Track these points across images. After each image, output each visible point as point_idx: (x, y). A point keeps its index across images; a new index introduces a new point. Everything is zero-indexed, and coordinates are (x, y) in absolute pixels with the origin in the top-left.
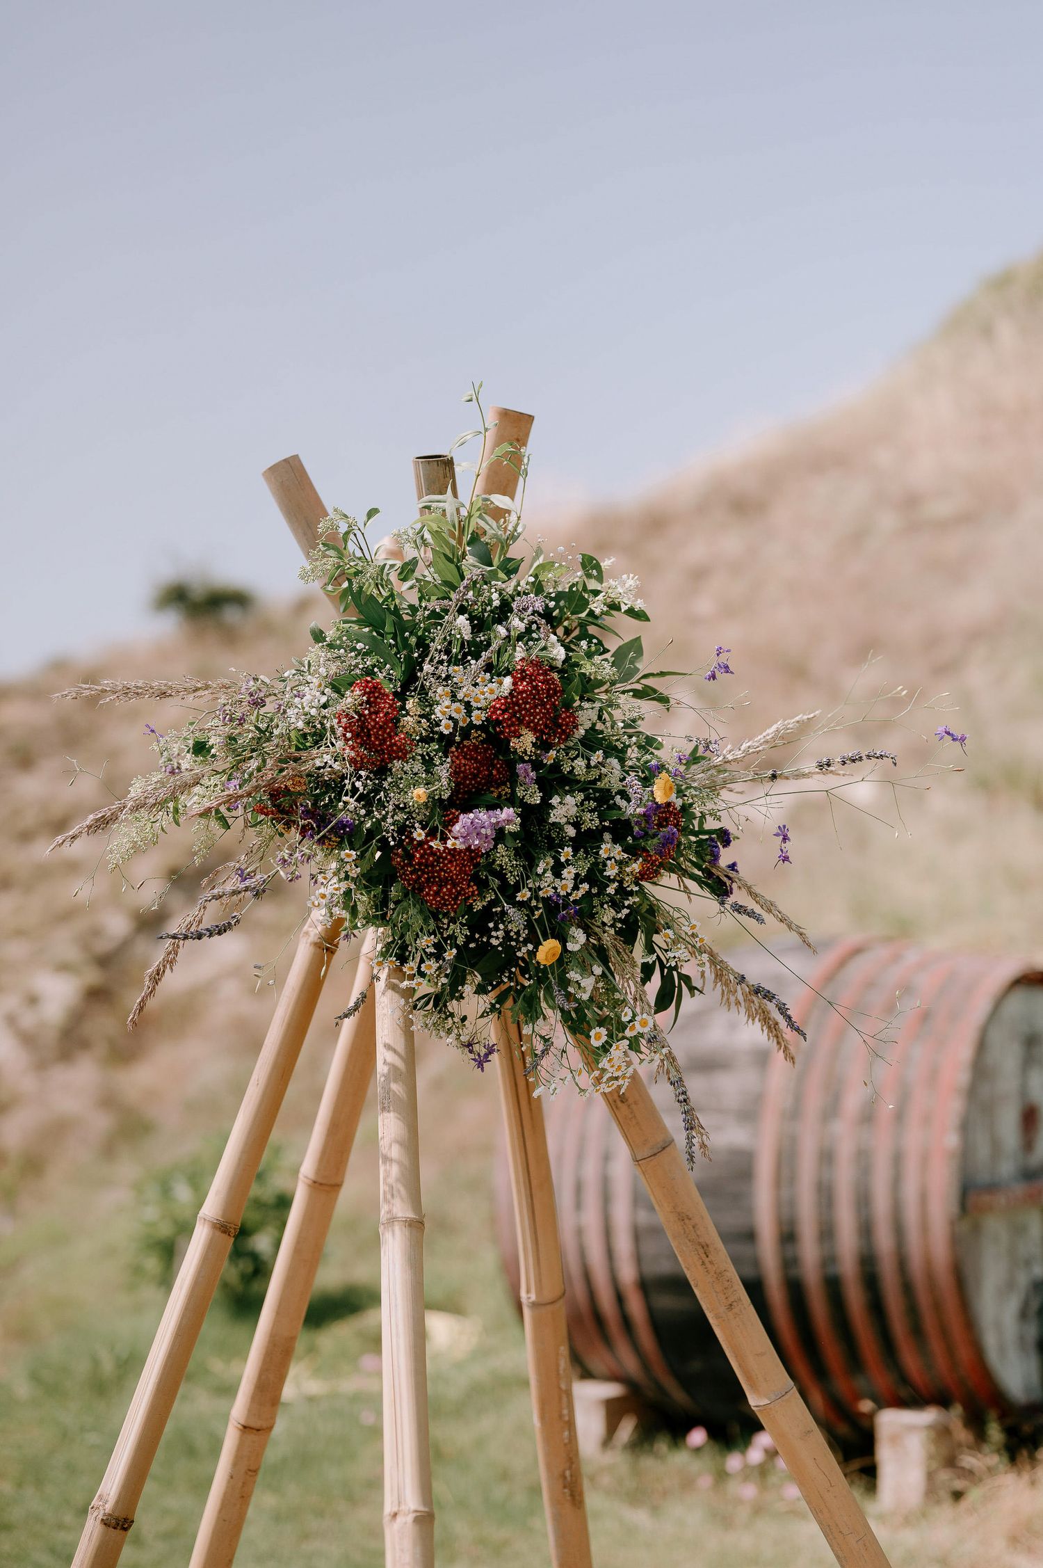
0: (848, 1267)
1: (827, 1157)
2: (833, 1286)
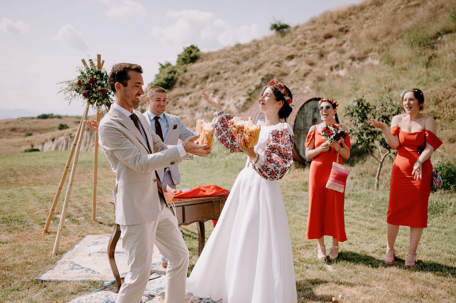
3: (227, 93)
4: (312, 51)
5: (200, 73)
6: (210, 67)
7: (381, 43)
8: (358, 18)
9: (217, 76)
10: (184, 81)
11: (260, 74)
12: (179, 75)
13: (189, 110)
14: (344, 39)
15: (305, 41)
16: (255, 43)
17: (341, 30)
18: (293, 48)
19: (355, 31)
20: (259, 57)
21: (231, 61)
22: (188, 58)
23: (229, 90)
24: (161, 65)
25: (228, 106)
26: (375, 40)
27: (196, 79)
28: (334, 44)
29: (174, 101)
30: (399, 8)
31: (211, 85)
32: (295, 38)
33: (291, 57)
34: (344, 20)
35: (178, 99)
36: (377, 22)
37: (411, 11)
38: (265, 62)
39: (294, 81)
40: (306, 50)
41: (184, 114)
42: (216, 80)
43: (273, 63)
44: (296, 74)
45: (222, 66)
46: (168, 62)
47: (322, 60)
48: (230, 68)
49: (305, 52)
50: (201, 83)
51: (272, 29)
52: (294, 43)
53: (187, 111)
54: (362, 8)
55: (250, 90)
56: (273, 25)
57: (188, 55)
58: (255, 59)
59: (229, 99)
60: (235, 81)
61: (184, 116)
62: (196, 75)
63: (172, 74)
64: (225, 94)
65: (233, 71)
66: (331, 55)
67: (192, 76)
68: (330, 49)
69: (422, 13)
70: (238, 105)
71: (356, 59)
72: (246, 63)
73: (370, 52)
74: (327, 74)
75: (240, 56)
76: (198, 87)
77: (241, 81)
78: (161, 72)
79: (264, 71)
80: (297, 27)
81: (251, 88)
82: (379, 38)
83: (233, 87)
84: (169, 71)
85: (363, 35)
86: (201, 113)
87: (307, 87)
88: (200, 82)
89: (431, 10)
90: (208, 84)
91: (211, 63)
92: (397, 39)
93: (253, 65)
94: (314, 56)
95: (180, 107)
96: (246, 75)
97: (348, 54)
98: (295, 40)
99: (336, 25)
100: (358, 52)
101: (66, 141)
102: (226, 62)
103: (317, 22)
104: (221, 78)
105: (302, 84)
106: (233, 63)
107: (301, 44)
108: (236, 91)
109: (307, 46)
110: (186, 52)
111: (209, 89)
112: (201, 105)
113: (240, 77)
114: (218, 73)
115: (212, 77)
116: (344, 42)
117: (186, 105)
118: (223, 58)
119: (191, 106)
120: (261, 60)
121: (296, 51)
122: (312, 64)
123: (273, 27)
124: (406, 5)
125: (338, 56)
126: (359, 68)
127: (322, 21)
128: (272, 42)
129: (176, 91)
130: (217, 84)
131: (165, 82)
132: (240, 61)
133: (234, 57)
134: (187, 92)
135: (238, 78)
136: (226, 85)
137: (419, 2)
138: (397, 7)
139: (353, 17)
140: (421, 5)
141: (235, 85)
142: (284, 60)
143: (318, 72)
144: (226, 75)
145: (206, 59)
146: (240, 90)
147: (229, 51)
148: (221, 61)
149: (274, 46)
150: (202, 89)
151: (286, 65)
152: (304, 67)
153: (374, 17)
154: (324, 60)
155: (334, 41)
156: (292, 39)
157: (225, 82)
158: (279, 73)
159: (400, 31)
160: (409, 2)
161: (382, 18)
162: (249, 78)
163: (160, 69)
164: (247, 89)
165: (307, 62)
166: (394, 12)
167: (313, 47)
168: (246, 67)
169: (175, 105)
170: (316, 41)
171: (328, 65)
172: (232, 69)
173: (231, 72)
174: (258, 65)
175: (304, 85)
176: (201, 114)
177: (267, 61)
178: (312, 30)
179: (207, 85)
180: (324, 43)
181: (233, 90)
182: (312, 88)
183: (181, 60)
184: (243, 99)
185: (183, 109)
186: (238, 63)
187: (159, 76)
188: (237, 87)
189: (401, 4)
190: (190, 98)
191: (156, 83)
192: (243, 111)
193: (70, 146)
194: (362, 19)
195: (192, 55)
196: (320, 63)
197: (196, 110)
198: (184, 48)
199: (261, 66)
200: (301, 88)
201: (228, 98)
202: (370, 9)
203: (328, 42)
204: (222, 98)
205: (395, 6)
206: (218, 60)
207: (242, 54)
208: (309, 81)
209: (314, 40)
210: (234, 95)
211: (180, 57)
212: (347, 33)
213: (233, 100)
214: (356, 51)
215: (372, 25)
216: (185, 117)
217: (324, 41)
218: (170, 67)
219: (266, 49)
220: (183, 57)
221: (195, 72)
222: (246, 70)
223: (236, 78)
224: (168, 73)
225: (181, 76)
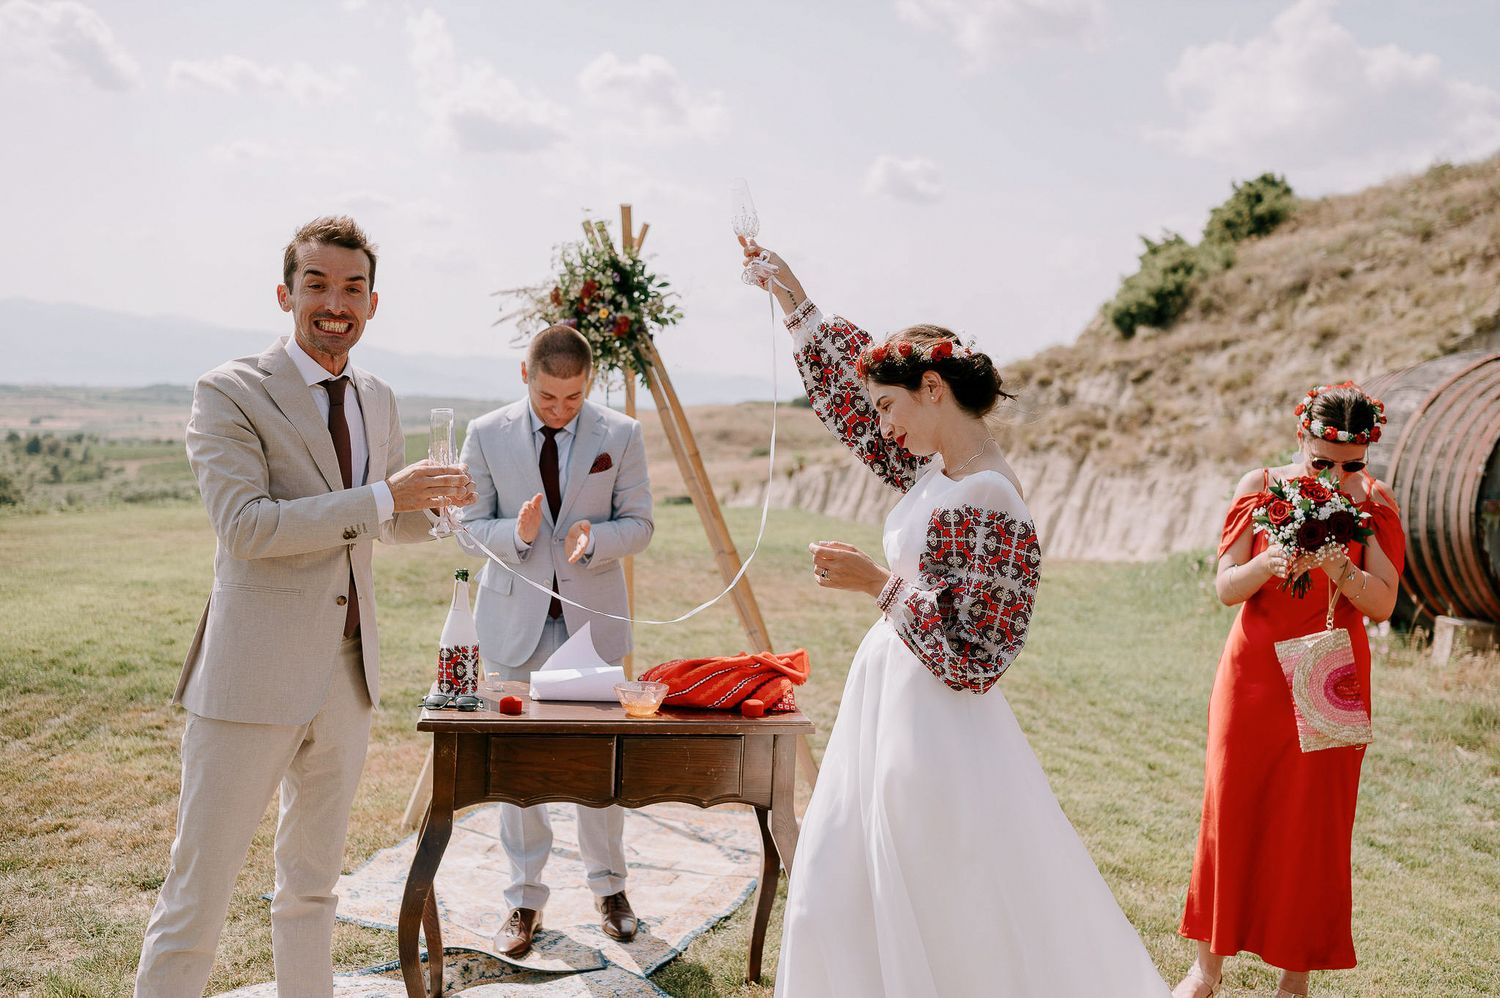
0: (1422, 534)
1: (1418, 473)
2: (1415, 542)
3: (1367, 344)
5: (1276, 272)
6: (1316, 250)
9: (1340, 282)
10: (1217, 300)
12: (1202, 278)
13: (1219, 401)
22: (1247, 219)
23: (1374, 334)
24: (1147, 241)
27: (1261, 293)
29: (1173, 368)
31: (1315, 314)
35: (1188, 362)
41: (1201, 415)
42: (1334, 298)
45: (1364, 245)
46: (1175, 235)
48: (1391, 252)
50: (1276, 308)
53: (1213, 403)
55: (1453, 335)
57: (1245, 209)
59: (1370, 366)
60: (1403, 303)
61: (1199, 421)
62: (1262, 278)
63: (1180, 276)
64: (1357, 348)
65: (1404, 264)
67: (1248, 281)
72: (1457, 237)
75: (1439, 210)
76: (1264, 321)
77: (1427, 300)
78: (1145, 267)
83: (1393, 324)
84: (1169, 264)
86: (1261, 413)
88: (1272, 303)
90: (1305, 312)
91: (1325, 237)
93: (1481, 242)
95: (1192, 390)
96: (1450, 280)
102: (1378, 232)
104: (1356, 289)
106: (1408, 234)
108: (1398, 338)
110: (1242, 197)
111: (1304, 329)
112: (1264, 386)
113: (1426, 287)
114: (1345, 274)
115: (1321, 286)
117: (1211, 383)
118: (1372, 218)
119: (1229, 387)
129: (1185, 333)
130: (1336, 313)
131: (1151, 302)
132: (1437, 226)
133: (1416, 214)
134: (1224, 336)
135: (1415, 293)
136: (1367, 314)
141: (1402, 315)
144: (1373, 280)
145: (1309, 220)
146: (1414, 335)
147: (1402, 193)
148: (1365, 228)
150: (1278, 327)
157: (1366, 304)
162: (1461, 289)
163: (1141, 258)
164: (1442, 332)
168: (1452, 254)
169: (1175, 381)
172: (1400, 258)
173: (1393, 268)
176: (1261, 416)
179: (1297, 315)
181: (1390, 334)
183: (1219, 225)
185: (1200, 396)
186: (1427, 236)
187: (1134, 283)
188: (1407, 326)
190: (1232, 360)
191: (1120, 304)
195: (1262, 209)
197: (1243, 402)
198: (1234, 187)
201: (1365, 364)
204: (1344, 363)
206: (1352, 227)
207: (1446, 202)
210: (1390, 353)
211: (1218, 216)
216: (1205, 425)
218: (1175, 250)
220: (1229, 215)
221: (1258, 270)
222: (1451, 260)
223: (1408, 289)
224: (1166, 272)
225: (1212, 281)
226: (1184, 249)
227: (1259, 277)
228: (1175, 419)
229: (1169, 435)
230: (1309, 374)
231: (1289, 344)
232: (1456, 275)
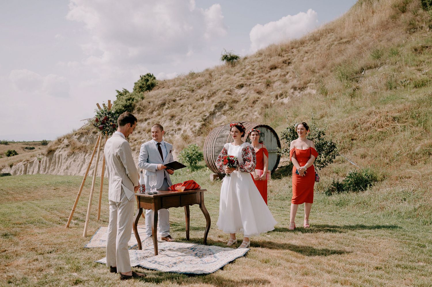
3: (183, 118)
4: (260, 81)
5: (157, 100)
6: (166, 94)
7: (318, 74)
8: (299, 51)
9: (173, 103)
10: (141, 108)
11: (213, 101)
12: (137, 102)
13: (147, 135)
14: (287, 71)
15: (253, 71)
16: (208, 72)
17: (284, 62)
18: (243, 78)
19: (296, 63)
20: (212, 86)
21: (185, 89)
22: (145, 85)
23: (185, 116)
24: (118, 92)
25: (185, 131)
26: (313, 72)
27: (153, 106)
28: (279, 74)
30: (333, 44)
31: (168, 111)
32: (245, 68)
33: (241, 86)
34: (287, 53)
36: (315, 56)
37: (343, 47)
38: (218, 90)
39: (244, 107)
40: (254, 79)
41: (143, 139)
42: (172, 107)
43: (225, 91)
44: (246, 101)
45: (178, 93)
46: (126, 90)
47: (268, 89)
48: (185, 95)
49: (253, 82)
50: (158, 110)
51: (223, 60)
52: (244, 73)
53: (145, 135)
54: (302, 43)
55: (205, 116)
56: (224, 56)
57: (145, 83)
58: (208, 87)
59: (185, 124)
60: (190, 108)
61: (143, 141)
62: (153, 102)
63: (131, 101)
64: (181, 119)
65: (188, 98)
66: (277, 84)
67: (150, 103)
68: (276, 79)
69: (351, 49)
70: (194, 129)
71: (297, 89)
72: (200, 91)
73: (309, 83)
74: (273, 102)
75: (194, 84)
76: (155, 113)
77: (196, 107)
78: (118, 99)
79: (217, 99)
80: (246, 58)
81: (205, 114)
82: (317, 71)
83: (189, 113)
84: (127, 98)
85: (302, 67)
87: (256, 113)
88: (157, 108)
89: (358, 47)
90: (166, 111)
91: (167, 91)
92: (331, 71)
93: (207, 93)
94: (262, 85)
95: (139, 132)
96: (200, 102)
97: (290, 84)
98: (244, 70)
99: (280, 57)
100: (299, 82)
101: (25, 167)
102: (181, 90)
103: (263, 55)
104: (178, 105)
105: (251, 111)
106: (188, 90)
107: (249, 74)
108: (191, 117)
109: (255, 76)
110: (143, 80)
111: (166, 115)
113: (196, 104)
114: (174, 101)
115: (168, 103)
116: (288, 73)
117: (144, 130)
118: (178, 86)
120: (214, 89)
121: (245, 81)
122: (259, 93)
123: (224, 58)
124: (339, 42)
125: (282, 86)
126: (299, 96)
127: (268, 53)
128: (224, 71)
130: (174, 111)
131: (123, 108)
132: (194, 89)
133: (189, 85)
134: (145, 117)
135: (193, 105)
136: (182, 111)
137: (350, 39)
138: (332, 43)
139: (294, 50)
140: (351, 42)
142: (234, 88)
143: (265, 100)
144: (182, 102)
145: (162, 86)
146: (195, 116)
147: (184, 79)
148: (177, 89)
149: (225, 76)
150: (159, 115)
151: (237, 93)
152: (253, 95)
153: (313, 52)
154: (270, 89)
155: (278, 71)
156: (242, 70)
157: (181, 108)
158: (231, 101)
159: (334, 65)
160: (341, 39)
161: (319, 52)
162: (204, 104)
163: (117, 96)
164: (202, 115)
165: (255, 90)
166: (329, 48)
167: (260, 77)
168: (200, 96)
170: (262, 72)
171: (273, 94)
172: (187, 96)
174: (212, 93)
175: (253, 111)
177: (220, 89)
178: (258, 62)
179: (163, 112)
180: (270, 73)
181: (189, 116)
182: (260, 114)
183: (137, 87)
184: (198, 125)
185: (141, 134)
186: (193, 91)
187: (117, 103)
188: (193, 114)
189: (335, 40)
190: (148, 124)
192: (199, 135)
193: (29, 172)
194: (302, 53)
195: (149, 83)
196: (266, 92)
198: (141, 77)
199: (214, 93)
200: (251, 114)
202: (309, 44)
203: (274, 72)
204: (178, 123)
205: (330, 42)
206: (174, 88)
207: (196, 82)
208: (258, 108)
209: (261, 70)
210: (190, 121)
211: (137, 85)
212: (290, 64)
213: (189, 125)
214: (298, 81)
215: (311, 58)
217: (269, 72)
218: (127, 94)
219: (218, 78)
220: (140, 84)
221: (152, 99)
222: (200, 97)
223: (191, 104)
224: (126, 100)
225: (139, 102)
226: (130, 94)
227: (152, 102)
228: (135, 140)
229: (135, 145)
230: (170, 127)
231: (163, 119)
232: (202, 101)
